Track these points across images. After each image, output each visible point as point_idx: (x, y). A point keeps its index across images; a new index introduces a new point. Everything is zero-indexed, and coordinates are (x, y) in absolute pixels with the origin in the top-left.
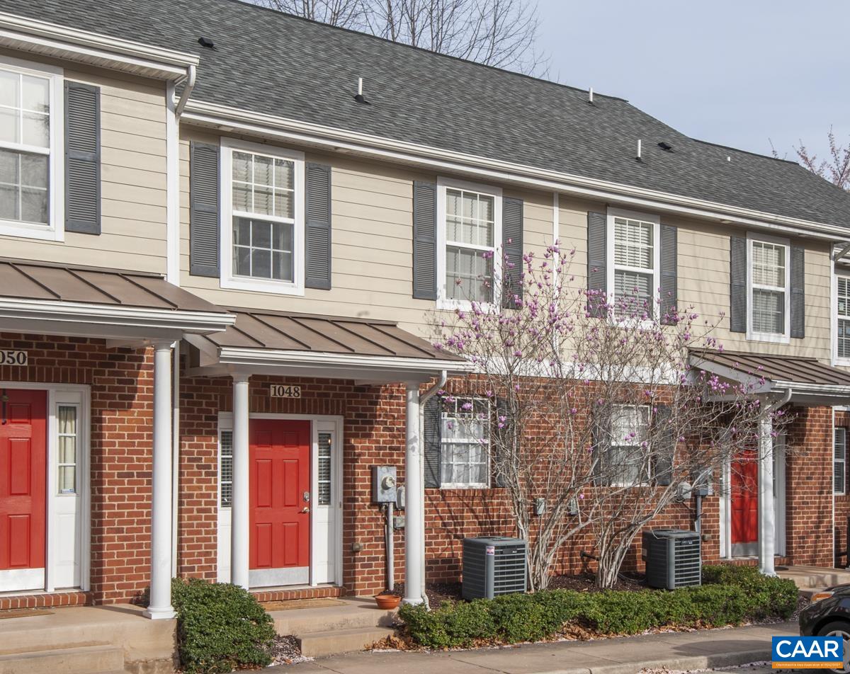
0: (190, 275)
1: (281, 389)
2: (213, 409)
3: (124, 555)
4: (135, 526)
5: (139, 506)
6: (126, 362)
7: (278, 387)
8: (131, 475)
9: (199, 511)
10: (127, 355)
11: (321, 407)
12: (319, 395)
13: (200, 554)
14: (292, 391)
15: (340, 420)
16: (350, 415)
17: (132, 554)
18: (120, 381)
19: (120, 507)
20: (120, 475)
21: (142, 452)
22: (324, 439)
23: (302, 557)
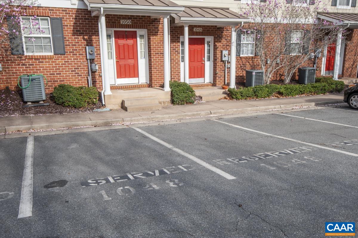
1: (197, 29)
2: (179, 35)
3: (157, 74)
4: (160, 67)
6: (156, 22)
8: (158, 54)
9: (176, 63)
10: (156, 20)
12: (207, 30)
13: (176, 75)
14: (200, 29)
15: (213, 37)
16: (216, 36)
17: (159, 74)
19: (156, 62)
20: (155, 54)
22: (208, 43)
23: (202, 75)
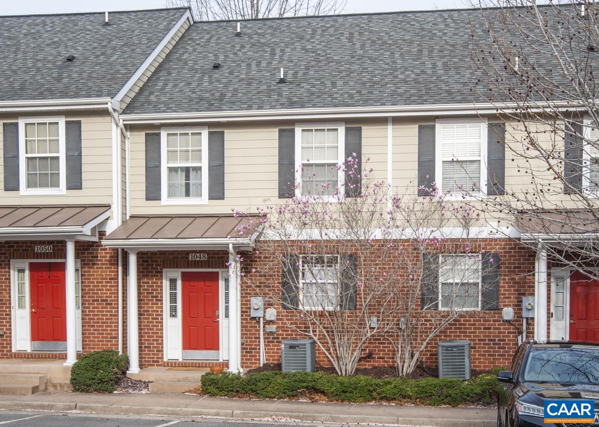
0: (146, 200)
2: (159, 267)
4: (100, 324)
5: (102, 315)
6: (95, 248)
7: (193, 254)
8: (98, 301)
10: (95, 244)
11: (219, 264)
12: (218, 258)
13: (153, 340)
14: (202, 256)
17: (99, 337)
18: (92, 257)
19: (93, 315)
20: (93, 301)
21: (103, 290)
23: (215, 345)
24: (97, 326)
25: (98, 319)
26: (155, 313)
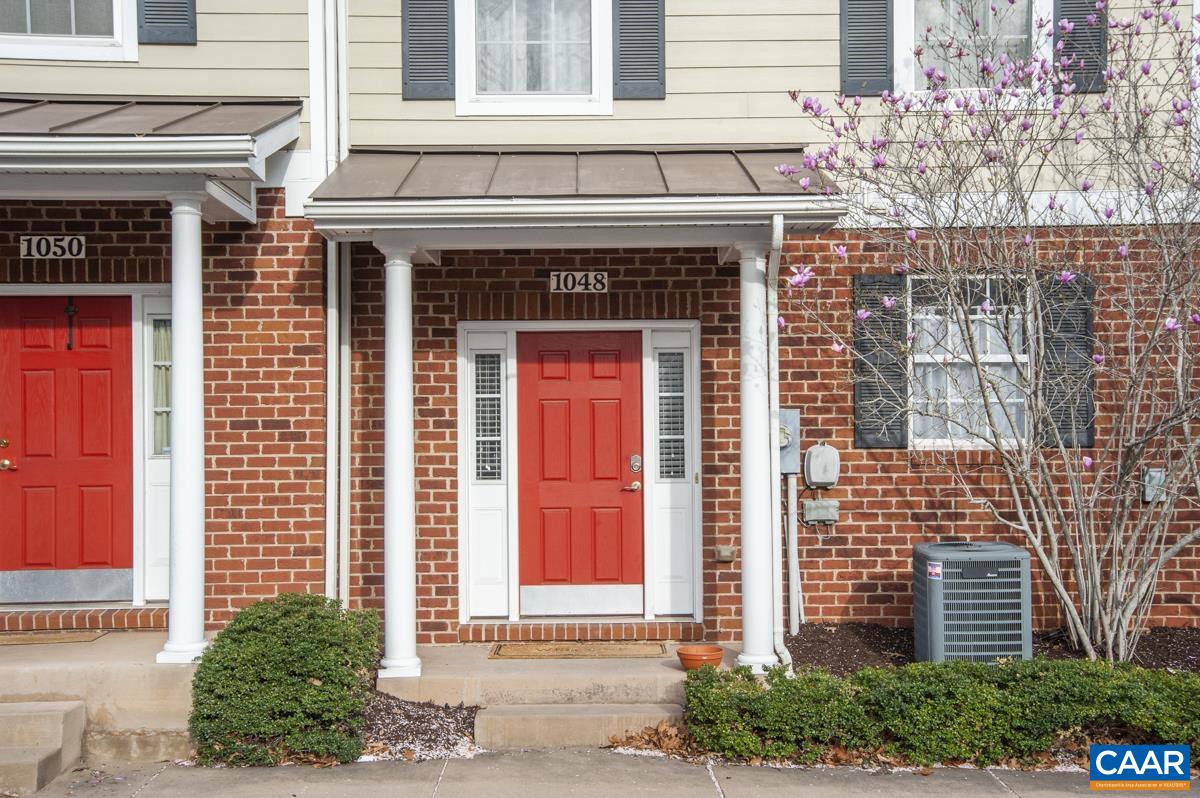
0: (404, 99)
1: (570, 278)
2: (447, 317)
3: (243, 552)
4: (261, 506)
5: (268, 475)
6: (243, 244)
7: (563, 274)
8: (253, 425)
10: (244, 234)
11: (649, 305)
12: (645, 285)
14: (592, 280)
15: (694, 325)
16: (710, 319)
17: (255, 552)
18: (232, 276)
19: (235, 475)
20: (234, 425)
21: (271, 388)
24: (250, 514)
25: (251, 488)
26: (431, 467)
